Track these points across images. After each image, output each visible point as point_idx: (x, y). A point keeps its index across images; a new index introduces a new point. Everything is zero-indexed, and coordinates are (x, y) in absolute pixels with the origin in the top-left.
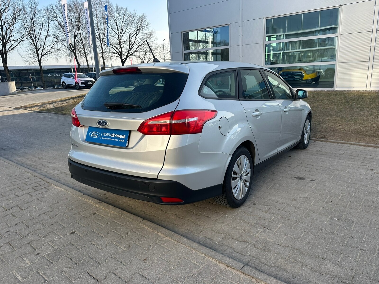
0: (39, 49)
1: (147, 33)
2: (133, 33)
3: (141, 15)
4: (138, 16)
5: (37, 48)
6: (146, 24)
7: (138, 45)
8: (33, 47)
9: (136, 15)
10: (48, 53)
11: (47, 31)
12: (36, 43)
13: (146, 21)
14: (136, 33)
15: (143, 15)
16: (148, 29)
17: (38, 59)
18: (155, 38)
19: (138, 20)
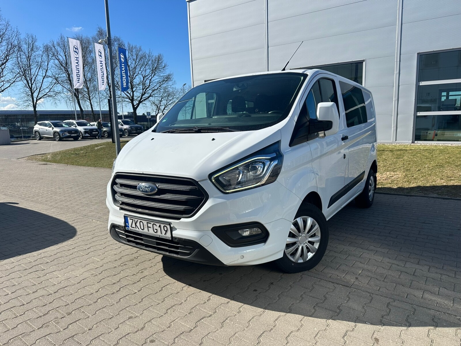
0: (34, 92)
1: (164, 76)
2: (147, 76)
3: (157, 55)
4: (154, 56)
5: (32, 90)
6: (163, 65)
7: (153, 89)
8: (28, 89)
9: (152, 55)
10: (45, 96)
11: (45, 71)
12: (32, 85)
13: (163, 62)
14: (151, 75)
15: (160, 55)
16: (165, 72)
17: (32, 103)
18: (173, 82)
19: (154, 61)
